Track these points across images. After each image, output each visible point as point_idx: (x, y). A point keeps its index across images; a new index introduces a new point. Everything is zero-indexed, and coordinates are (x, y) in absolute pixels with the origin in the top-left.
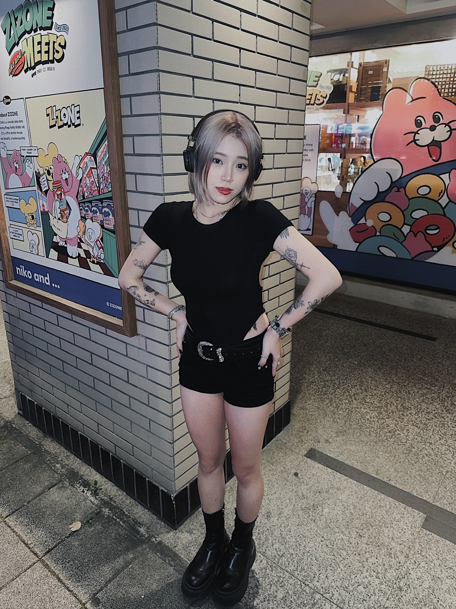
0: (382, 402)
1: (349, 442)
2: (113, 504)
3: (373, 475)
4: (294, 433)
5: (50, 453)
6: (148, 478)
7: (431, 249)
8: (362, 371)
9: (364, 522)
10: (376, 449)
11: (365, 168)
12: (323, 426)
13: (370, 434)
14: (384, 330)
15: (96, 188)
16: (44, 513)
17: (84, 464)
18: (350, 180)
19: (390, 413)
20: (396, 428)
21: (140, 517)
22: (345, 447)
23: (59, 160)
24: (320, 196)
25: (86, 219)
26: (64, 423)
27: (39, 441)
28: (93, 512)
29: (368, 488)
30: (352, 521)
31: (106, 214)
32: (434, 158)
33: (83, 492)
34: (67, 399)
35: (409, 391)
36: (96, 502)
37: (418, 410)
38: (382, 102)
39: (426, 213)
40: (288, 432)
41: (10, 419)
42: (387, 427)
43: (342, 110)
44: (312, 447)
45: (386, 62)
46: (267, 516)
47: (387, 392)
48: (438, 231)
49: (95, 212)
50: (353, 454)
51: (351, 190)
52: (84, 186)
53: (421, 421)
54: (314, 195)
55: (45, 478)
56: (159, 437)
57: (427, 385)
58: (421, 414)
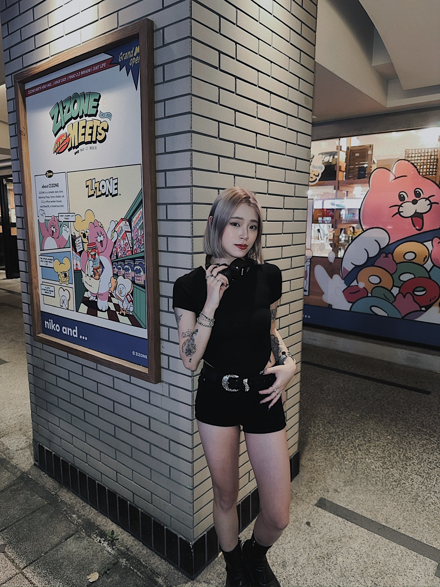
0: (385, 452)
1: (356, 491)
2: (130, 554)
3: (383, 524)
4: (304, 483)
5: (66, 504)
6: (166, 526)
7: (420, 309)
8: (364, 423)
9: (378, 571)
10: (384, 498)
11: (354, 236)
12: (331, 476)
13: (376, 484)
14: (381, 385)
15: (130, 249)
16: (62, 564)
17: (100, 514)
18: (341, 248)
19: (393, 463)
20: (401, 478)
21: (156, 567)
22: (353, 497)
23: (96, 225)
24: (314, 261)
25: (118, 276)
26: (82, 473)
27: (55, 491)
28: (110, 563)
29: (379, 537)
30: (367, 570)
31: (138, 271)
32: (418, 228)
33: (100, 542)
34: (87, 448)
35: (409, 442)
36: (113, 552)
37: (420, 460)
38: (368, 179)
39: (413, 276)
40: (298, 482)
41: (27, 470)
42: (392, 476)
43: (333, 187)
44: (322, 496)
45: (370, 146)
46: (283, 565)
47: (389, 443)
48: (425, 292)
49: (127, 270)
50: (362, 502)
51: (342, 256)
52: (118, 247)
53: (424, 470)
54: (309, 260)
55: (62, 529)
56: (179, 484)
57: (426, 436)
58: (423, 463)
